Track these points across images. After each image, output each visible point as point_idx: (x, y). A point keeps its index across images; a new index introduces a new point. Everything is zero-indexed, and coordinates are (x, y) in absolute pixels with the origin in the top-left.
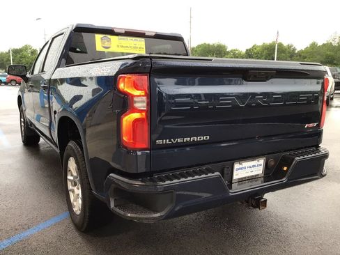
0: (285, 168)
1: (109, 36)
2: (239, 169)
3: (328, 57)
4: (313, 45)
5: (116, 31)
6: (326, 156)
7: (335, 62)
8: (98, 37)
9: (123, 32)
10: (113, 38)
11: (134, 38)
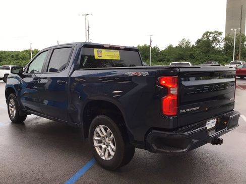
0: (225, 123)
1: (101, 50)
2: (208, 124)
3: (180, 55)
4: (170, 47)
5: (105, 46)
6: (239, 115)
7: (184, 58)
8: (95, 50)
9: (108, 47)
10: (103, 51)
11: (114, 51)
